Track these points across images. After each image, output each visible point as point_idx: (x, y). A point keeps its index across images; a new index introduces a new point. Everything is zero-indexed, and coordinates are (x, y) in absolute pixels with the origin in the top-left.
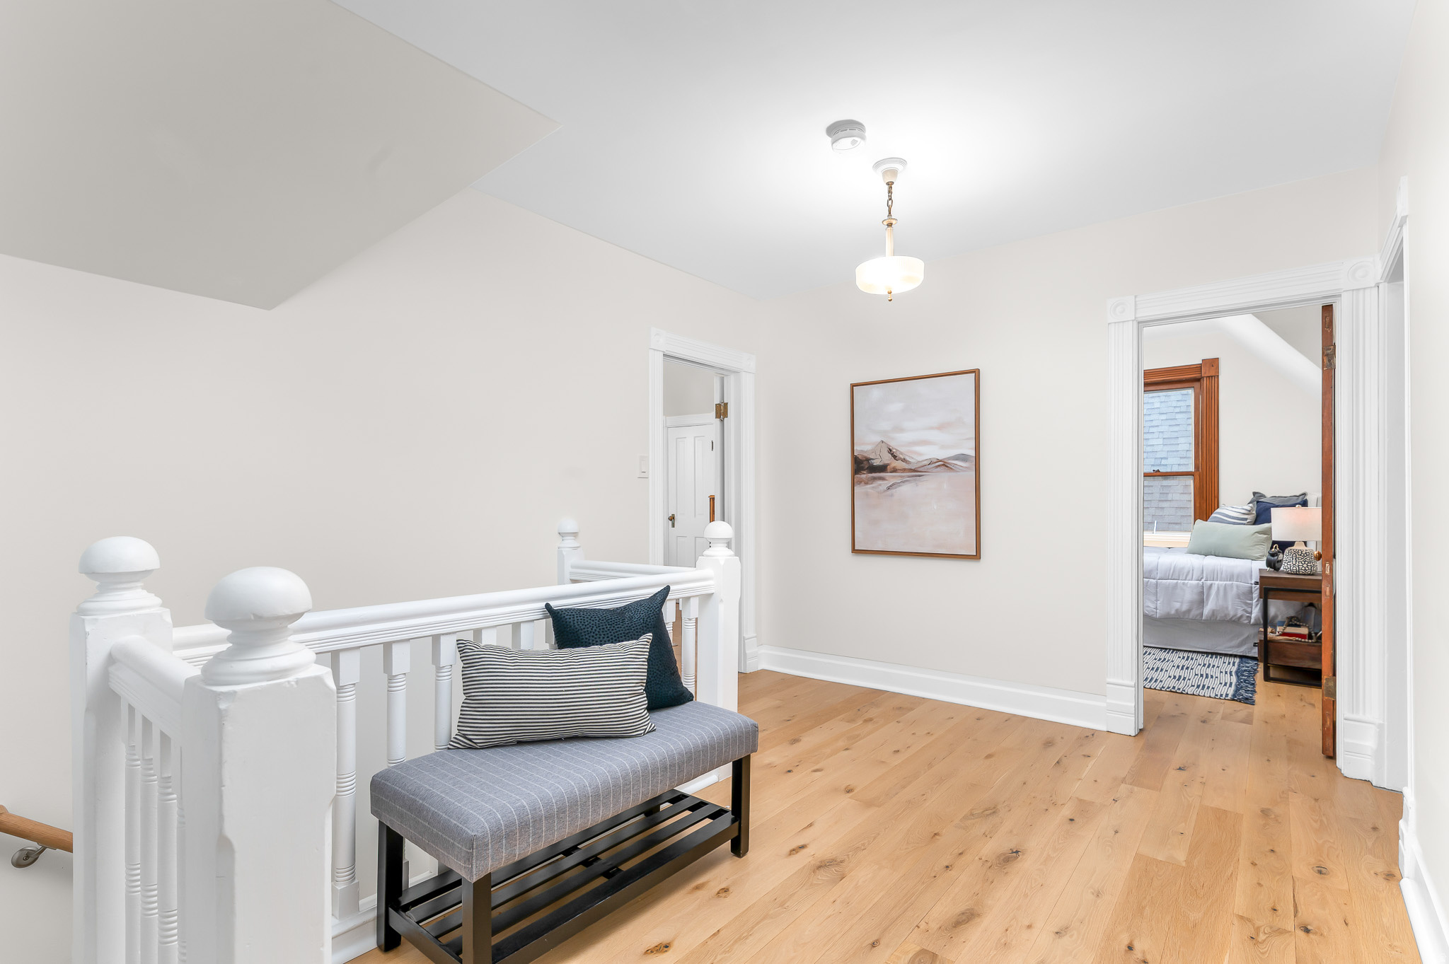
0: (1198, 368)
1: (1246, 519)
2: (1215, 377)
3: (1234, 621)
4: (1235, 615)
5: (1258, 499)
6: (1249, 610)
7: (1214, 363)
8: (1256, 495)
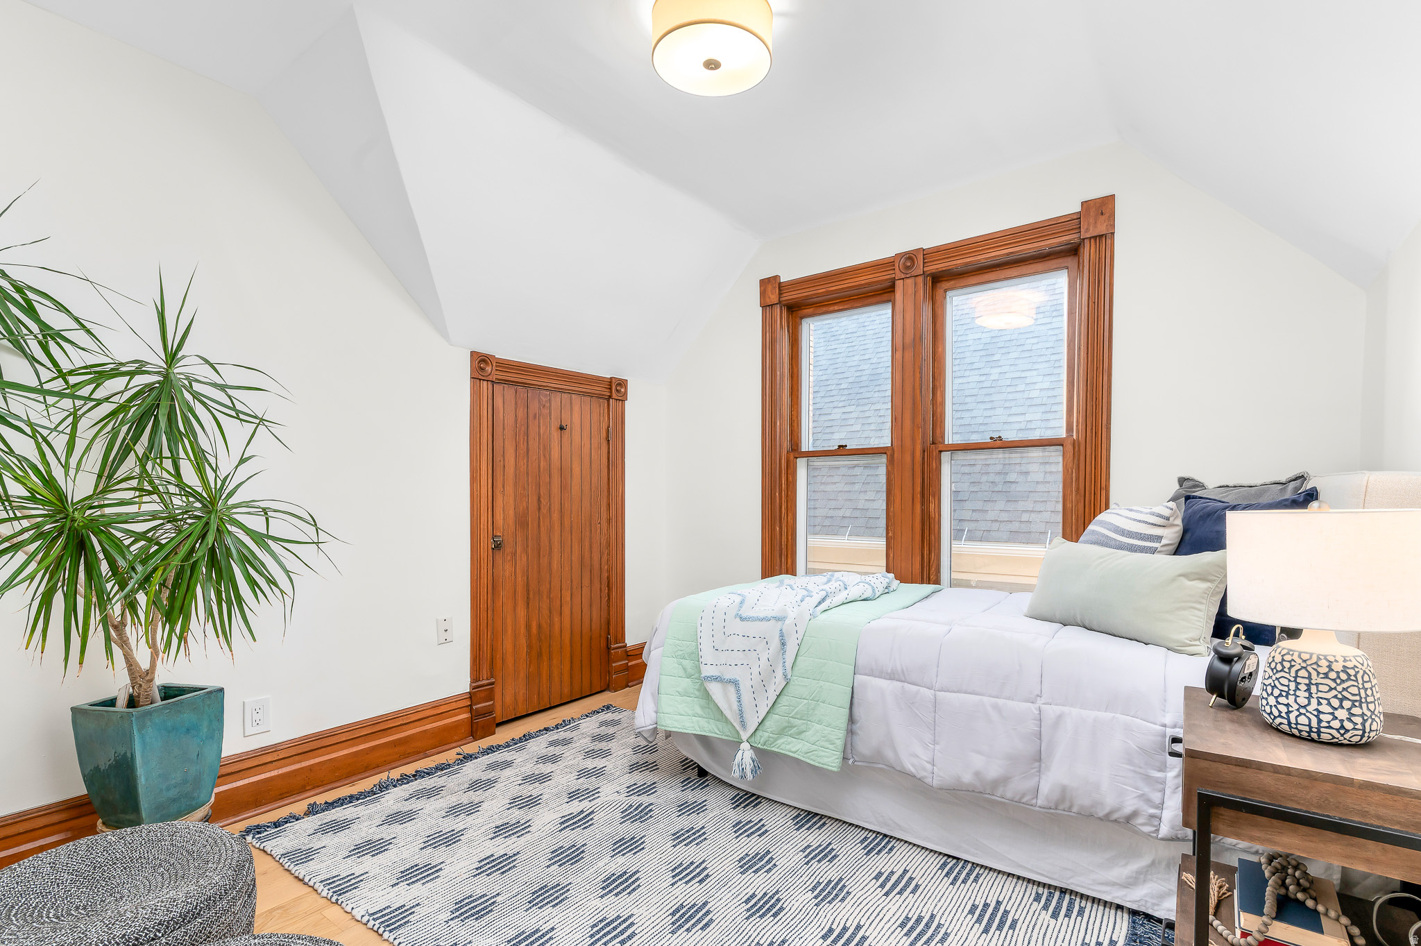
0: (1074, 221)
1: (1159, 538)
2: (1105, 239)
3: (1116, 821)
4: (1118, 810)
5: (1188, 492)
6: (1156, 797)
7: (1102, 208)
8: (1186, 484)
